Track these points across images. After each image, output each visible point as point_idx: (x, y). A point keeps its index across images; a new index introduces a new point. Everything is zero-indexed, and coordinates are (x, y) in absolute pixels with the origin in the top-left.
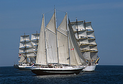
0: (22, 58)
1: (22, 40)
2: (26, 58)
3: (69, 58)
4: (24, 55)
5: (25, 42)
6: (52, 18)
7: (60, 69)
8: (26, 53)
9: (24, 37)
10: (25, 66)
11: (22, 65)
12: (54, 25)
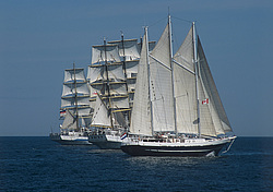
0: (69, 119)
1: (68, 78)
2: (76, 118)
3: (198, 121)
4: (72, 112)
5: (74, 84)
6: (164, 36)
7: (179, 144)
8: (76, 109)
9: (73, 72)
10: (73, 136)
11: (67, 134)
12: (167, 49)
